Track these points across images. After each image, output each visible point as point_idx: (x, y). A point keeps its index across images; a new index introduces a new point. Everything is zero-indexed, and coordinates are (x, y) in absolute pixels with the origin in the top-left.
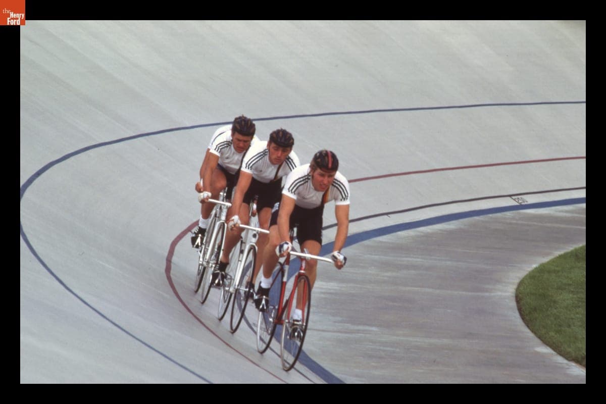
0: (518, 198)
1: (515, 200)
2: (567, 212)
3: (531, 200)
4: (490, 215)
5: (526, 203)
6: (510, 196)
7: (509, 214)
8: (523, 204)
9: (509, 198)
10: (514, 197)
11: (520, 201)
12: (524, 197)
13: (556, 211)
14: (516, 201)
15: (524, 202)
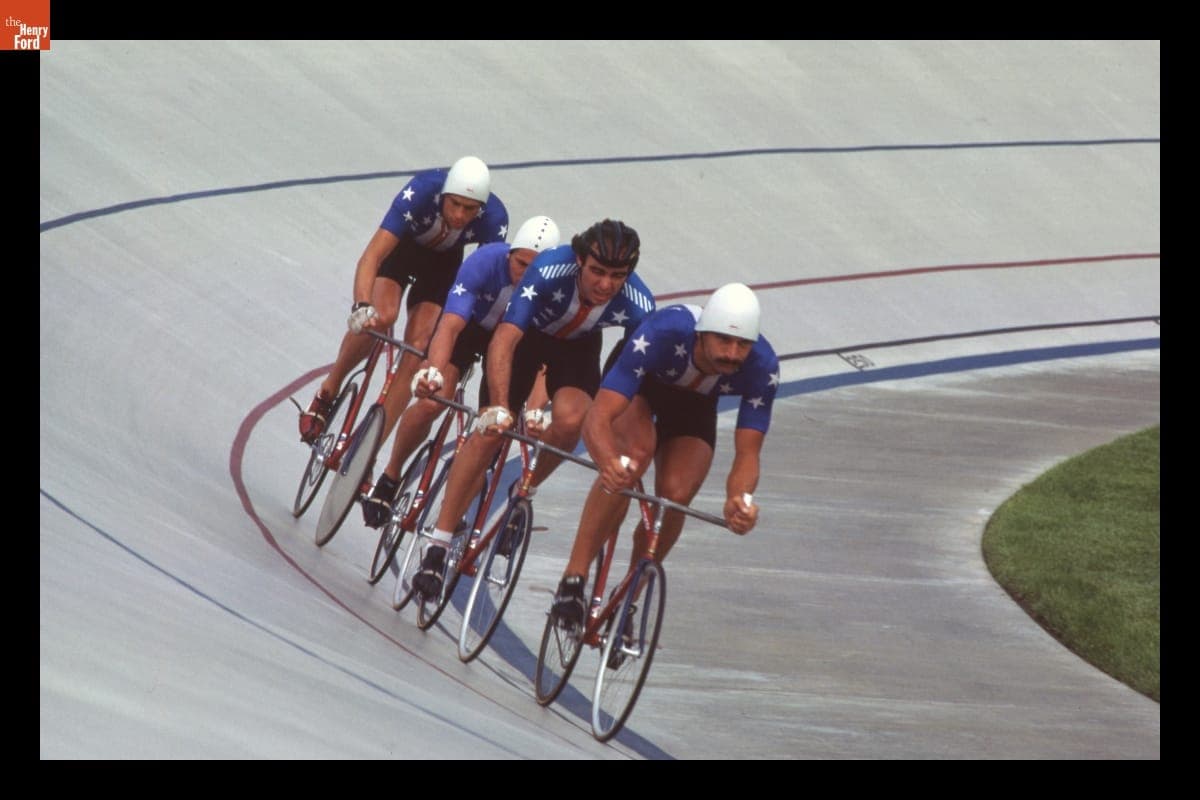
0: (854, 357)
1: (847, 360)
2: (961, 386)
3: (881, 360)
4: (809, 395)
5: (870, 368)
6: (838, 351)
7: (845, 392)
8: (866, 369)
9: (835, 356)
10: (845, 355)
11: (860, 364)
12: (867, 354)
13: (939, 386)
14: (850, 363)
15: (867, 365)
